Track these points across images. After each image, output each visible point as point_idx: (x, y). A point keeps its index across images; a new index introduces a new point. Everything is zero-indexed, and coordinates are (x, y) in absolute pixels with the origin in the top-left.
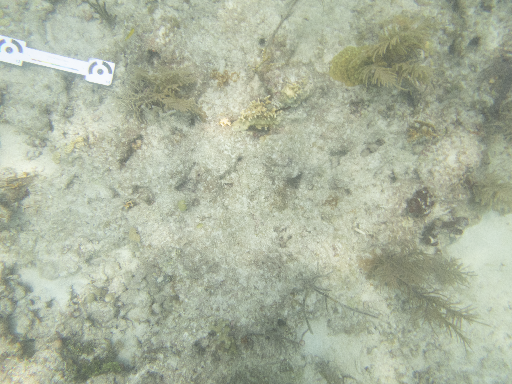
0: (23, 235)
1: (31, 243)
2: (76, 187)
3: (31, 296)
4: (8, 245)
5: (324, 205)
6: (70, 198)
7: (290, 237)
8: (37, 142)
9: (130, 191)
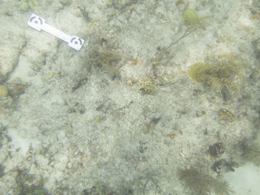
0: (15, 112)
1: (18, 117)
2: (48, 95)
3: (10, 144)
4: (7, 116)
5: (168, 136)
6: (43, 100)
7: (146, 148)
8: (36, 69)
9: (74, 105)
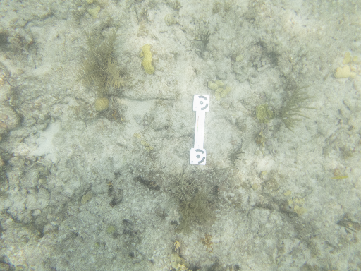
1: (77, 127)
2: (119, 149)
3: (40, 132)
4: (74, 116)
6: (111, 147)
9: (119, 188)
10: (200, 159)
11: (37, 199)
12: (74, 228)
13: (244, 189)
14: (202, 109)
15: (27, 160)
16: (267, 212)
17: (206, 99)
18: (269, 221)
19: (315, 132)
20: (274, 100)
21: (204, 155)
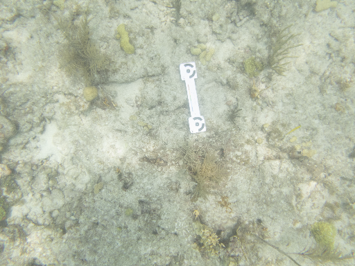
10: (200, 126)
11: (52, 200)
12: (94, 219)
13: (249, 146)
14: (191, 77)
15: (32, 165)
16: (277, 162)
17: (192, 66)
18: (281, 171)
19: (308, 73)
20: (259, 51)
21: (203, 122)
